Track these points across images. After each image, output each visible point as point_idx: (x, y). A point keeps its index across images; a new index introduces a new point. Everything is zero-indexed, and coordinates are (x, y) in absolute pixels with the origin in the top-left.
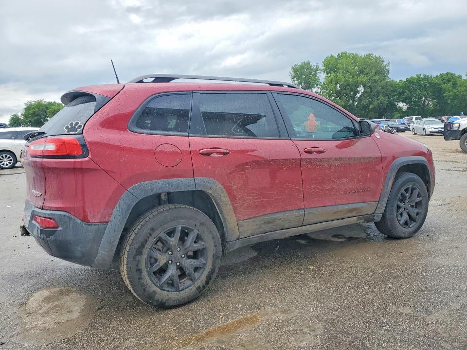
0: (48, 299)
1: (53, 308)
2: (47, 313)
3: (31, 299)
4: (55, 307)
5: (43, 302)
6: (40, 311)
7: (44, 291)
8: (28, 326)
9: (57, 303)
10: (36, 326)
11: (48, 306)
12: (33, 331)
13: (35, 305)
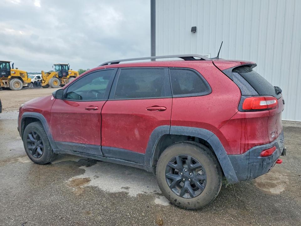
0: (273, 186)
1: (273, 180)
2: (276, 179)
3: (282, 191)
4: (271, 180)
5: (276, 186)
6: (279, 181)
7: (273, 193)
8: (287, 177)
9: (269, 181)
10: (284, 176)
11: (275, 182)
12: (286, 175)
13: (281, 186)
